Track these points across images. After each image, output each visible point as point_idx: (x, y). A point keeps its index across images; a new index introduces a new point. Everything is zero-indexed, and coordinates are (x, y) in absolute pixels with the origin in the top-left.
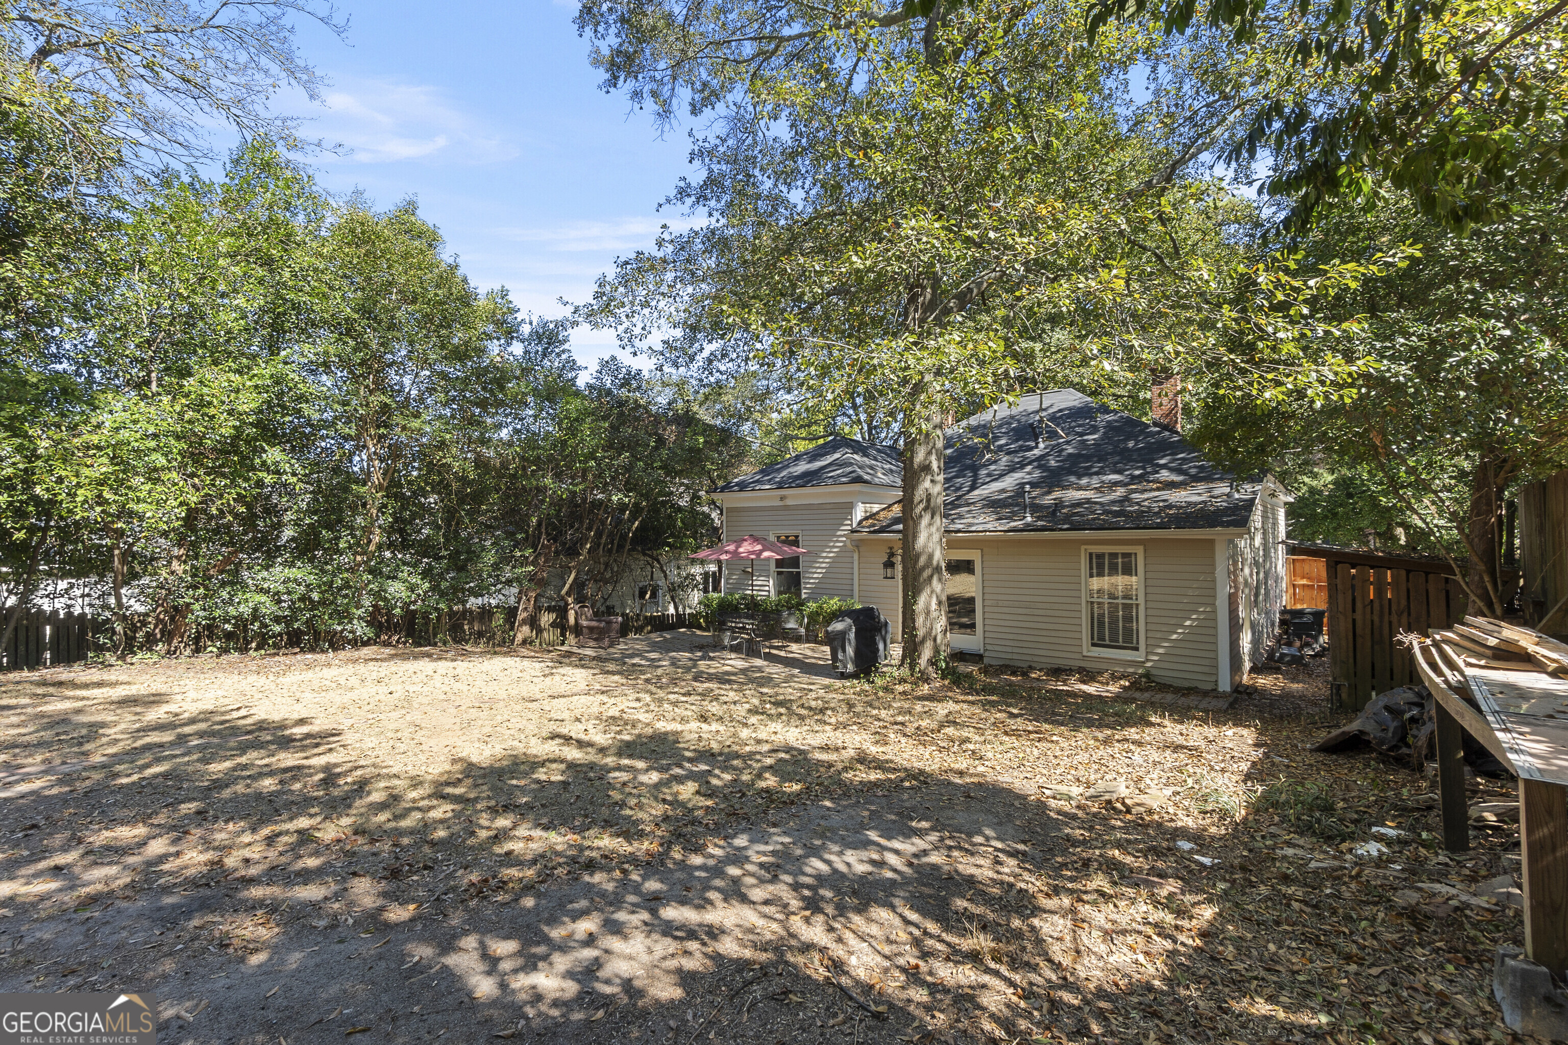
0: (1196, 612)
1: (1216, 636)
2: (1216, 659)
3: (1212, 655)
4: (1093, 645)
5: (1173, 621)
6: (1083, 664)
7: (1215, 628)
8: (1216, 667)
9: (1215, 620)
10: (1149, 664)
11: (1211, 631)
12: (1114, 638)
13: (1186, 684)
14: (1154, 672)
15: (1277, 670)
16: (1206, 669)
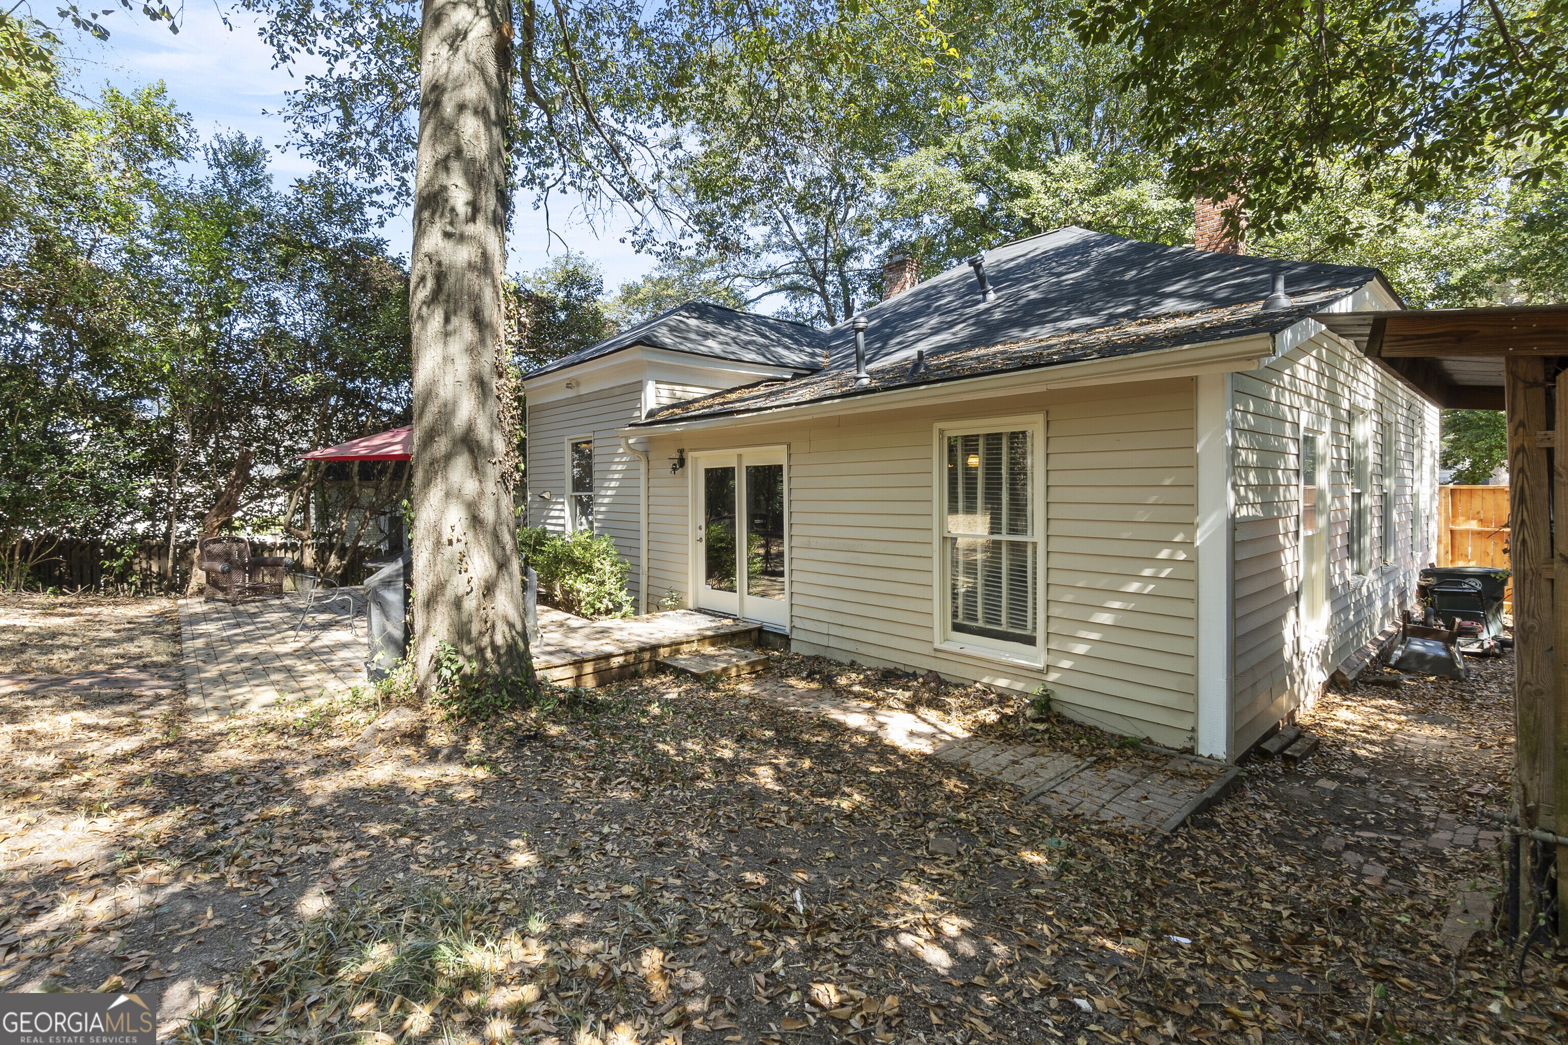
0: (1152, 560)
1: (1194, 620)
2: (1194, 676)
3: (1184, 666)
4: (957, 628)
5: (1102, 582)
6: (935, 666)
7: (1194, 601)
8: (1194, 695)
9: (1194, 581)
10: (1053, 676)
11: (1186, 609)
12: (993, 616)
13: (1129, 731)
14: (1061, 694)
15: (1390, 688)
16: (1171, 700)
